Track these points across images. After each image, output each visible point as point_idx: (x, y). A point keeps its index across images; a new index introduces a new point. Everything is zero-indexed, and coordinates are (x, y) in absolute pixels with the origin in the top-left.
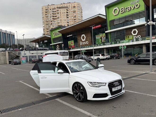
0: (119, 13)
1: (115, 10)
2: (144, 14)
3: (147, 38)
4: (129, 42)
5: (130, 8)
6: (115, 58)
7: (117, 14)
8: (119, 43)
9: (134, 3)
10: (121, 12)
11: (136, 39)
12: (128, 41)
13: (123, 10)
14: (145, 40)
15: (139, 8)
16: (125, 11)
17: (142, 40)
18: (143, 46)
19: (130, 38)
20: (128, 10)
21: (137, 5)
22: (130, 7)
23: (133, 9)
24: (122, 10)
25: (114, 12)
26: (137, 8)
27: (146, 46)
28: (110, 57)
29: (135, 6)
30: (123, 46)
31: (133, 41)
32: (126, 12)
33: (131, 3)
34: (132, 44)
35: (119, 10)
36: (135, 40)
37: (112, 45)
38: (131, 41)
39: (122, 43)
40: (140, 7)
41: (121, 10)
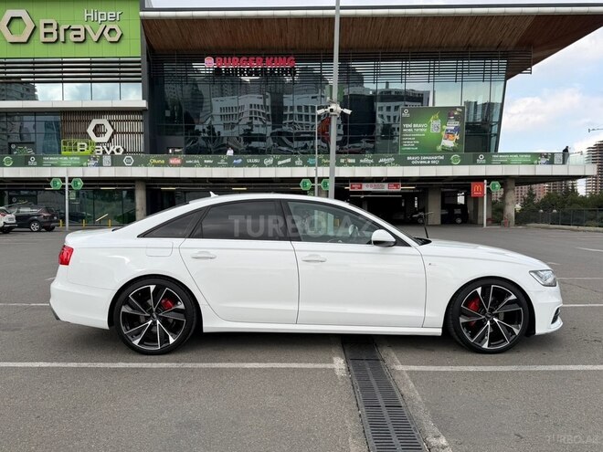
0: (35, 37)
1: (12, 18)
2: (140, 72)
3: (155, 161)
4: (82, 166)
5: (82, 33)
6: (35, 226)
7: (25, 40)
8: (40, 164)
9: (100, 20)
10: (43, 39)
11: (112, 159)
12: (80, 160)
13: (53, 29)
14: (146, 166)
15: (118, 44)
16: (62, 39)
17: (133, 165)
18: (136, 188)
19: (79, 149)
20: (75, 36)
21: (111, 30)
22: (85, 29)
23: (97, 42)
24: (48, 30)
25: (8, 26)
26: (111, 42)
27: (147, 186)
28: (14, 221)
29: (106, 33)
30: (70, 180)
31: (100, 164)
32: (64, 42)
33: (86, 15)
34: (97, 176)
35: (35, 27)
36: (107, 159)
37: (5, 168)
38: (92, 163)
39: (53, 165)
40: (123, 41)
41: (42, 30)
